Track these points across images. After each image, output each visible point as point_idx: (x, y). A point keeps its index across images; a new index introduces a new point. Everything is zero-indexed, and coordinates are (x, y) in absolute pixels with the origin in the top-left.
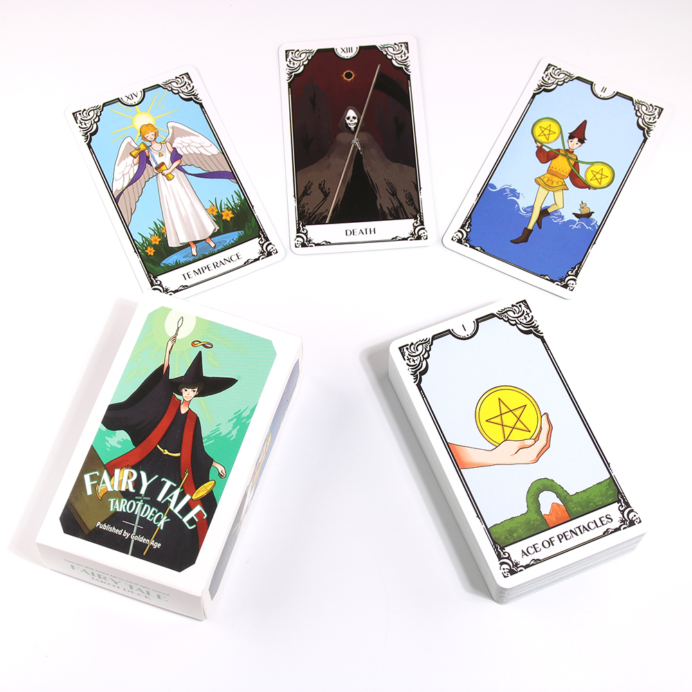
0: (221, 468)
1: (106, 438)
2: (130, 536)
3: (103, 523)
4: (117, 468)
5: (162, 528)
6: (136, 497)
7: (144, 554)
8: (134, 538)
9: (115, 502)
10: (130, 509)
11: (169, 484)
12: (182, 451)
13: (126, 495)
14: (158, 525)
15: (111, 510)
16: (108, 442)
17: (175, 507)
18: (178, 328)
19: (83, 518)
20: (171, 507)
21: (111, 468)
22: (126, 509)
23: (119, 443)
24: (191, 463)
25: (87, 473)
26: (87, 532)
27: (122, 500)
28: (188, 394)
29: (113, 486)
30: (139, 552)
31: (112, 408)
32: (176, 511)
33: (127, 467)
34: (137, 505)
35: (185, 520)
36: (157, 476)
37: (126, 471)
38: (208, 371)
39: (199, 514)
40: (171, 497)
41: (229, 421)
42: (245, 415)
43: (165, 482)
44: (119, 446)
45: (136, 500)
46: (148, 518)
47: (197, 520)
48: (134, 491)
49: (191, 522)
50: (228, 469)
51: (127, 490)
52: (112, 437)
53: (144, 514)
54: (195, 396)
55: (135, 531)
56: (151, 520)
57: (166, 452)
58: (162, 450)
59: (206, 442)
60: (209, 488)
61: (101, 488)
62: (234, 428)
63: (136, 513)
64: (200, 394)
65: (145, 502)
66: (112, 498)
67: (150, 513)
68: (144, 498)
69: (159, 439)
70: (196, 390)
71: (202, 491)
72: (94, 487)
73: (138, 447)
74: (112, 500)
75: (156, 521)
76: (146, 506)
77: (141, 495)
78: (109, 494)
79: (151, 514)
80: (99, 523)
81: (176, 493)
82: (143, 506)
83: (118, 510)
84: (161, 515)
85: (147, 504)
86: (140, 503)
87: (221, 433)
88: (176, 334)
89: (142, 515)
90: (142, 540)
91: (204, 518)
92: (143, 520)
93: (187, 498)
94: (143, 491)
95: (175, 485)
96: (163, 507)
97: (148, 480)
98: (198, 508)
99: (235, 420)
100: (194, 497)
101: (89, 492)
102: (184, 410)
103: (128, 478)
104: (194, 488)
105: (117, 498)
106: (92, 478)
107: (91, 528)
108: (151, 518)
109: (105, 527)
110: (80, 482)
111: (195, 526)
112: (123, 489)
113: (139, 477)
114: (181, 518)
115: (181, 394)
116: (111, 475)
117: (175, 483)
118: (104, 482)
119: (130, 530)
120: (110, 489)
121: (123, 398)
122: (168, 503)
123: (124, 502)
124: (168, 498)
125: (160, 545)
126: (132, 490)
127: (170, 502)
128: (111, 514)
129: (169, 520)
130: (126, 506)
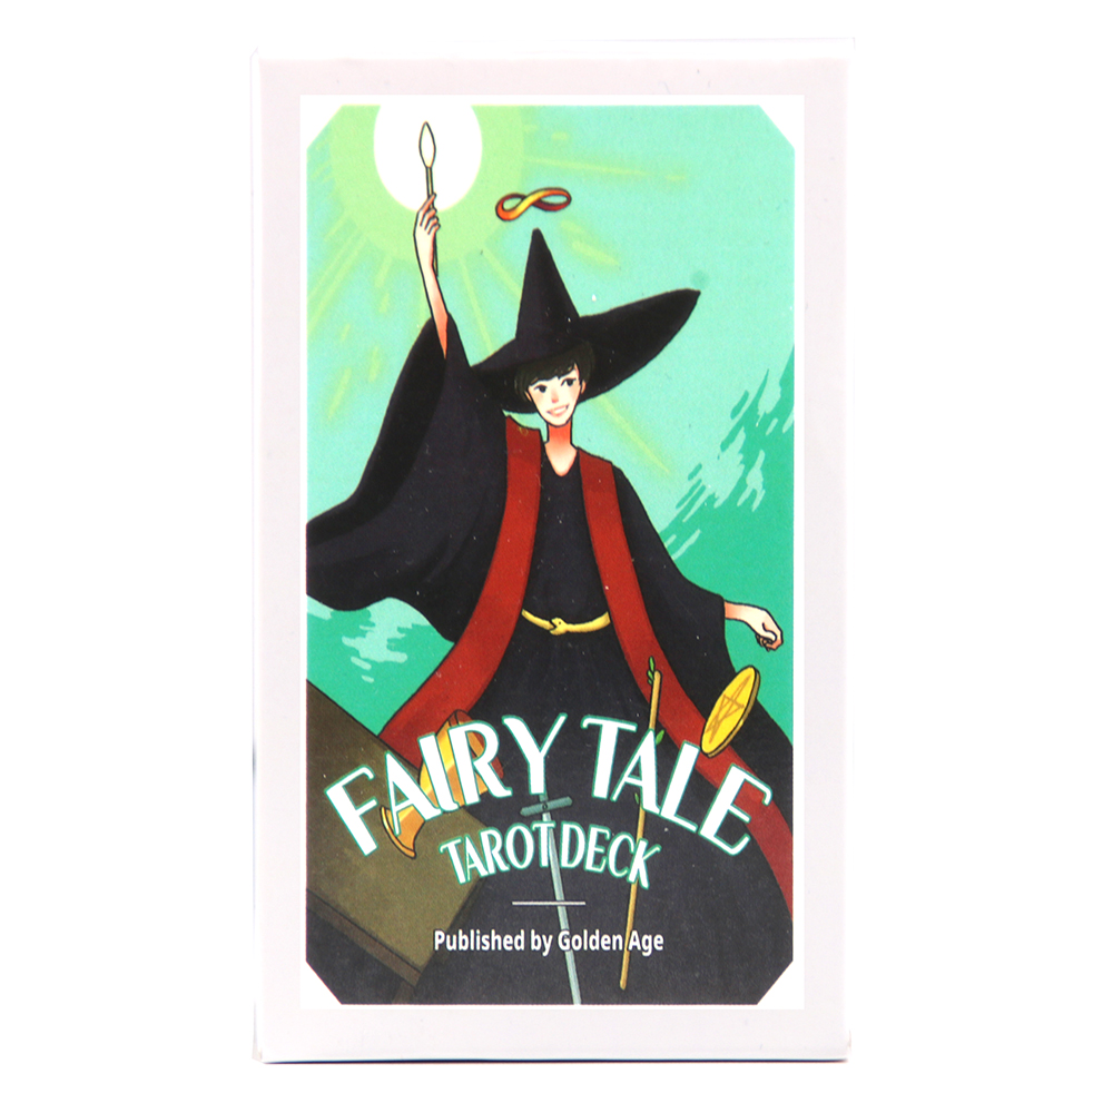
0: (756, 618)
1: (347, 641)
2: (555, 942)
3: (451, 931)
4: (424, 733)
5: (645, 884)
6: (526, 811)
7: (622, 984)
8: (570, 944)
9: (461, 849)
10: (521, 856)
11: (610, 730)
12: (612, 604)
13: (488, 813)
14: (632, 878)
15: (462, 879)
16: (356, 653)
17: (660, 801)
18: (429, 171)
19: (381, 936)
20: (649, 802)
21: (402, 738)
22: (507, 861)
23: (393, 645)
24: (657, 634)
25: (331, 781)
26: (411, 978)
27: (484, 835)
28: (554, 397)
29: (433, 799)
30: (603, 980)
31: (322, 531)
32: (669, 811)
33: (455, 719)
34: (536, 835)
35: (710, 829)
36: (562, 719)
37: (458, 734)
38: (592, 295)
39: (745, 797)
40: (636, 772)
41: (724, 446)
42: (767, 405)
43: (596, 730)
44: (401, 657)
45: (528, 821)
46: (589, 866)
47: (746, 818)
48: (508, 793)
49: (730, 829)
50: (780, 611)
51: (486, 796)
52: (363, 634)
53: (571, 857)
54: (582, 398)
55: (564, 923)
56: (600, 870)
57: (562, 627)
58: (544, 624)
59: (677, 544)
60: (744, 699)
61: (397, 814)
62: (748, 463)
63: (544, 863)
64: (595, 385)
65: (559, 816)
66: (448, 838)
67: (588, 847)
68: (552, 805)
69: (521, 588)
70: (574, 374)
71: (726, 719)
72: (374, 821)
73: (465, 640)
74: (451, 846)
75: (619, 867)
76: (566, 828)
77: (536, 799)
78: (432, 831)
79: (593, 848)
80: (440, 937)
81: (647, 751)
82: (557, 833)
83: (483, 873)
84: (625, 844)
85: (570, 820)
86: (545, 826)
87: (712, 499)
88: (431, 194)
89: (565, 863)
90: (600, 942)
91: (767, 801)
92: (574, 878)
93: (688, 756)
94: (537, 784)
95: (632, 728)
96: (622, 813)
97: (540, 740)
98: (736, 778)
99: (741, 436)
100: (709, 746)
101: (367, 843)
102: (561, 462)
103: (474, 755)
104: (696, 716)
105: (462, 834)
106: (357, 792)
107: (420, 958)
108: (597, 861)
109: (463, 942)
110: (322, 820)
111: (745, 840)
112: (472, 798)
113: (506, 738)
114: (692, 827)
115: (530, 407)
116: (414, 764)
117: (628, 718)
118: (400, 796)
119: (547, 923)
120: (429, 813)
121: (343, 484)
122: (632, 793)
123: (492, 840)
124: (626, 778)
125: (659, 940)
126: (500, 791)
127: (638, 790)
128: (465, 894)
129: (657, 849)
130: (503, 852)
